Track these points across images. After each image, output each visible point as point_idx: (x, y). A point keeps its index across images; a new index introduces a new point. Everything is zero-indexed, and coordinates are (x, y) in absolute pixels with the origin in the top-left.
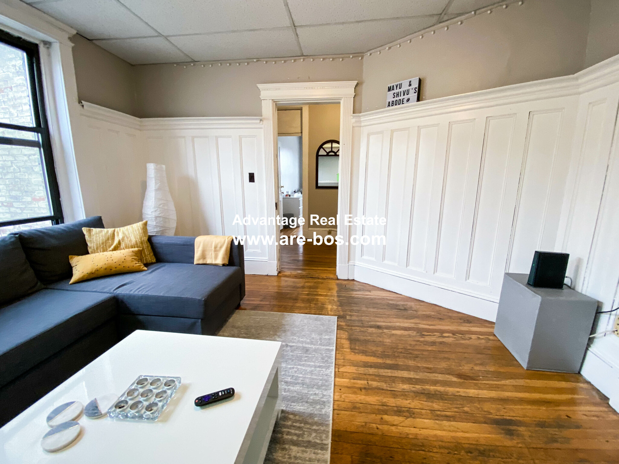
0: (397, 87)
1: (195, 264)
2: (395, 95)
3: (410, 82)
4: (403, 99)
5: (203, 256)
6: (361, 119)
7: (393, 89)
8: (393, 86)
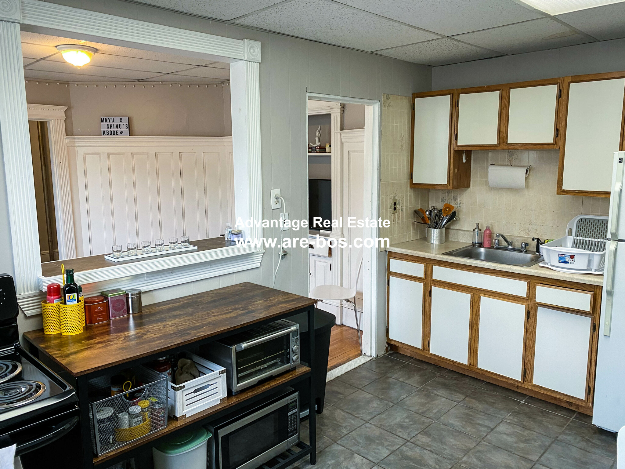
0: (109, 120)
2: (109, 126)
3: (121, 119)
4: (117, 131)
6: (76, 141)
7: (106, 121)
8: (106, 119)
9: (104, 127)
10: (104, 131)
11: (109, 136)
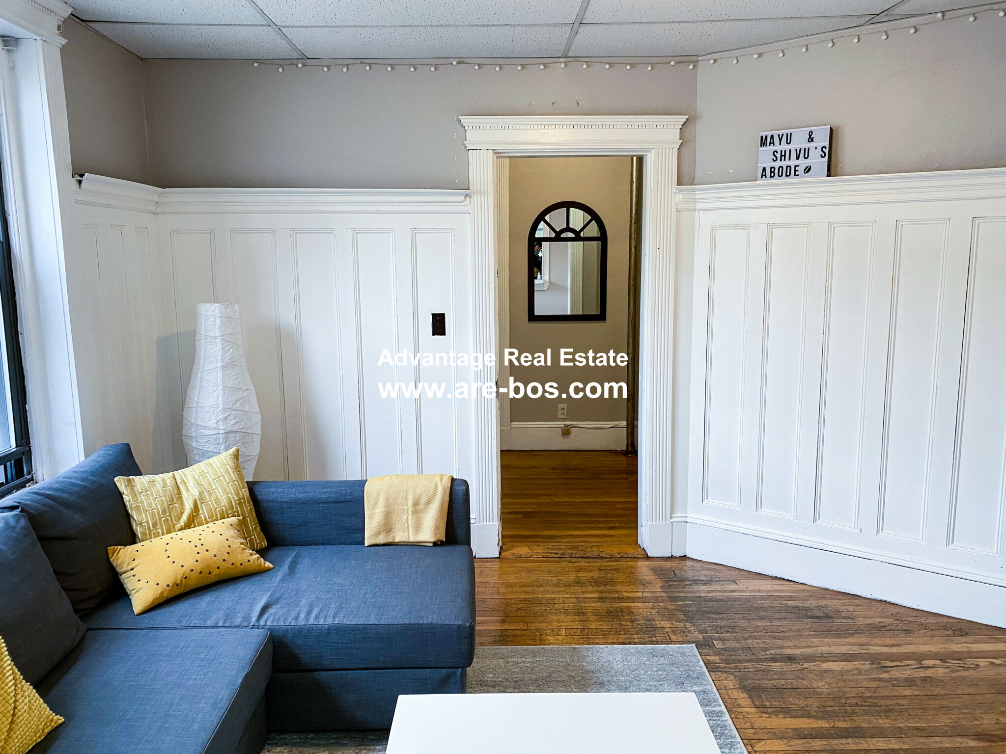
0: (780, 140)
1: (366, 545)
2: (778, 155)
3: (811, 133)
4: (796, 166)
5: (387, 526)
6: (697, 197)
7: (772, 143)
8: (772, 136)
9: (765, 158)
10: (764, 169)
11: (776, 180)
